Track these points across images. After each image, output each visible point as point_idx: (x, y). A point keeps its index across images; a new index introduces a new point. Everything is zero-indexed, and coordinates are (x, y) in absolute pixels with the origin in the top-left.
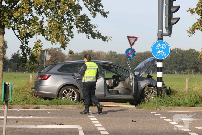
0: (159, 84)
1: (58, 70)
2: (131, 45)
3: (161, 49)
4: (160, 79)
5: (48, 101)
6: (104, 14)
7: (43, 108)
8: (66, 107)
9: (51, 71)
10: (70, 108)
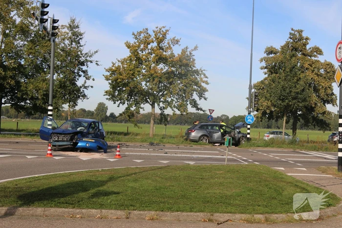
0: (248, 136)
1: (199, 128)
2: (211, 114)
3: (250, 119)
4: (249, 134)
6: (205, 99)
7: (195, 147)
8: (205, 146)
9: (195, 128)
10: (207, 146)
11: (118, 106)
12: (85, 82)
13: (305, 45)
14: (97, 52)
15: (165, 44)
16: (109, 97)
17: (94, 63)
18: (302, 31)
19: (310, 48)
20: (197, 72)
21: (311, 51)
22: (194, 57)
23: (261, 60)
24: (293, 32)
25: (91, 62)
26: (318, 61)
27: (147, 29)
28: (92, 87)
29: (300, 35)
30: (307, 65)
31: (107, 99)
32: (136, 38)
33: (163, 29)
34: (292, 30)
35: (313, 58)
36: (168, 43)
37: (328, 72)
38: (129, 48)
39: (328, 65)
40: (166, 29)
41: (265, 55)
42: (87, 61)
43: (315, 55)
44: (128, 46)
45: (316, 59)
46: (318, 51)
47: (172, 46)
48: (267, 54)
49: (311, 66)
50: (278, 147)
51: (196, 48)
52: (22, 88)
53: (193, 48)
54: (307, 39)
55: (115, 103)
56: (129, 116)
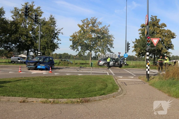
0: (125, 63)
1: (103, 60)
2: (119, 54)
3: (126, 55)
5: (101, 67)
6: (113, 48)
11: (76, 52)
12: (57, 41)
13: (158, 22)
14: (62, 29)
15: (95, 25)
16: (71, 48)
17: (61, 33)
18: (156, 17)
19: (161, 24)
20: (110, 36)
21: (161, 25)
22: (108, 30)
23: (139, 30)
24: (152, 17)
25: (60, 33)
26: (165, 30)
27: (87, 19)
28: (61, 43)
29: (156, 18)
30: (158, 31)
31: (71, 49)
32: (83, 22)
33: (94, 18)
34: (152, 16)
35: (162, 28)
36: (97, 24)
37: (169, 35)
38: (79, 27)
39: (168, 31)
40: (96, 18)
41: (141, 28)
42: (58, 32)
43: (163, 27)
44: (79, 26)
45: (163, 29)
46: (164, 25)
47: (98, 25)
48: (142, 27)
49: (160, 32)
50: (138, 68)
51: (109, 26)
52: (35, 45)
53: (108, 26)
54: (159, 20)
55: (74, 50)
56: (80, 56)
